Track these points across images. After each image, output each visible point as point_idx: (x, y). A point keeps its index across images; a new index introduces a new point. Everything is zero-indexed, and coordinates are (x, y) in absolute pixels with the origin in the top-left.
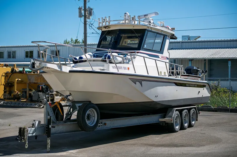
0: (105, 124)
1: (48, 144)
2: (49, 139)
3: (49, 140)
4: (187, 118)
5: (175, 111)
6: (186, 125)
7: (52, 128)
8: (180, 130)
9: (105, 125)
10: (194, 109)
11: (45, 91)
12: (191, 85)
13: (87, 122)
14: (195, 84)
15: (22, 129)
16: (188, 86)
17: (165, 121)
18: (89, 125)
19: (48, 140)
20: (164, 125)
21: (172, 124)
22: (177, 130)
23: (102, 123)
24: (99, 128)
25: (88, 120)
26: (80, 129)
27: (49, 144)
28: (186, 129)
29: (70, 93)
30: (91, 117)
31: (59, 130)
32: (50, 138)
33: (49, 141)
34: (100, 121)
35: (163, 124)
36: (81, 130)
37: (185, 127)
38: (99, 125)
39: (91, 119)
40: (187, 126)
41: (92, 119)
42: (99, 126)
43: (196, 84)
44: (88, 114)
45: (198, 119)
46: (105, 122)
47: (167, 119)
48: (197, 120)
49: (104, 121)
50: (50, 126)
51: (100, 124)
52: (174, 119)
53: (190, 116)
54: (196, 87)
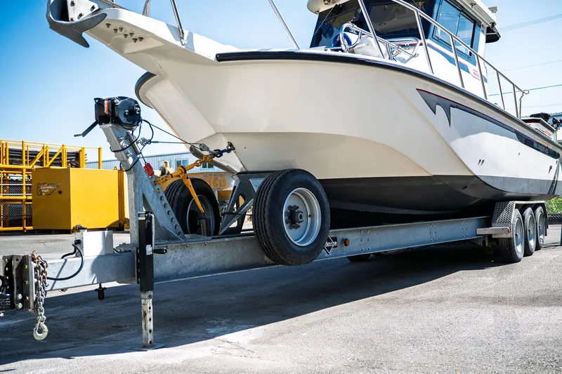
0: (345, 242)
1: (145, 315)
2: (147, 295)
3: (150, 303)
5: (515, 208)
6: (532, 243)
7: (156, 256)
8: (524, 256)
9: (346, 245)
10: (541, 207)
11: (123, 119)
12: (540, 147)
13: (290, 233)
14: (545, 147)
15: (15, 264)
16: (537, 147)
17: (491, 235)
18: (296, 243)
19: (143, 301)
20: (487, 244)
21: (509, 241)
22: (519, 256)
23: (335, 239)
24: (326, 255)
25: (291, 228)
26: (266, 258)
27: (150, 315)
28: (532, 254)
29: (231, 145)
30: (301, 217)
31: (190, 265)
32: (151, 293)
33: (148, 305)
34: (332, 233)
35: (484, 242)
36: (271, 262)
37: (531, 250)
38: (328, 244)
39: (300, 224)
40: (534, 245)
41: (305, 223)
42: (329, 248)
44: (290, 207)
46: (345, 237)
47: (495, 230)
48: (546, 235)
49: (341, 234)
50: (149, 249)
51: (329, 241)
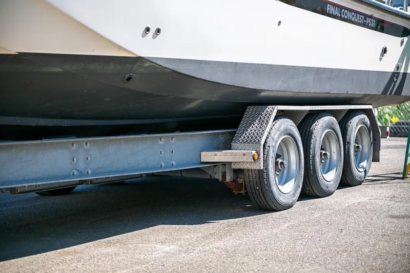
4: (334, 148)
5: (276, 118)
6: (330, 177)
8: (299, 200)
10: (364, 116)
12: (349, 15)
14: (366, 16)
16: (336, 13)
17: (230, 163)
20: (228, 178)
21: (262, 175)
22: (282, 200)
28: (329, 194)
35: (224, 175)
37: (324, 187)
40: (335, 181)
43: (371, 17)
45: (383, 153)
47: (236, 155)
48: (376, 159)
52: (272, 155)
53: (349, 143)
54: (371, 28)
